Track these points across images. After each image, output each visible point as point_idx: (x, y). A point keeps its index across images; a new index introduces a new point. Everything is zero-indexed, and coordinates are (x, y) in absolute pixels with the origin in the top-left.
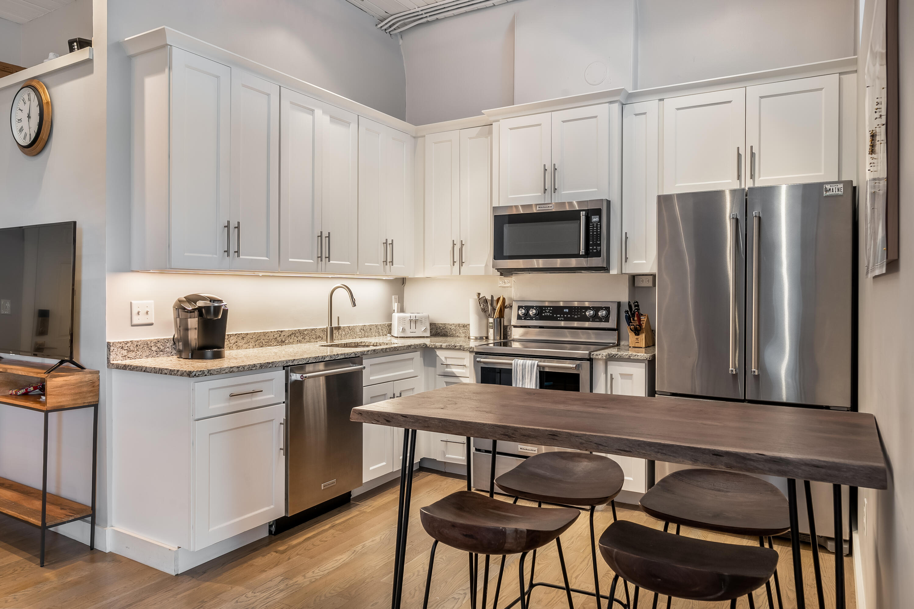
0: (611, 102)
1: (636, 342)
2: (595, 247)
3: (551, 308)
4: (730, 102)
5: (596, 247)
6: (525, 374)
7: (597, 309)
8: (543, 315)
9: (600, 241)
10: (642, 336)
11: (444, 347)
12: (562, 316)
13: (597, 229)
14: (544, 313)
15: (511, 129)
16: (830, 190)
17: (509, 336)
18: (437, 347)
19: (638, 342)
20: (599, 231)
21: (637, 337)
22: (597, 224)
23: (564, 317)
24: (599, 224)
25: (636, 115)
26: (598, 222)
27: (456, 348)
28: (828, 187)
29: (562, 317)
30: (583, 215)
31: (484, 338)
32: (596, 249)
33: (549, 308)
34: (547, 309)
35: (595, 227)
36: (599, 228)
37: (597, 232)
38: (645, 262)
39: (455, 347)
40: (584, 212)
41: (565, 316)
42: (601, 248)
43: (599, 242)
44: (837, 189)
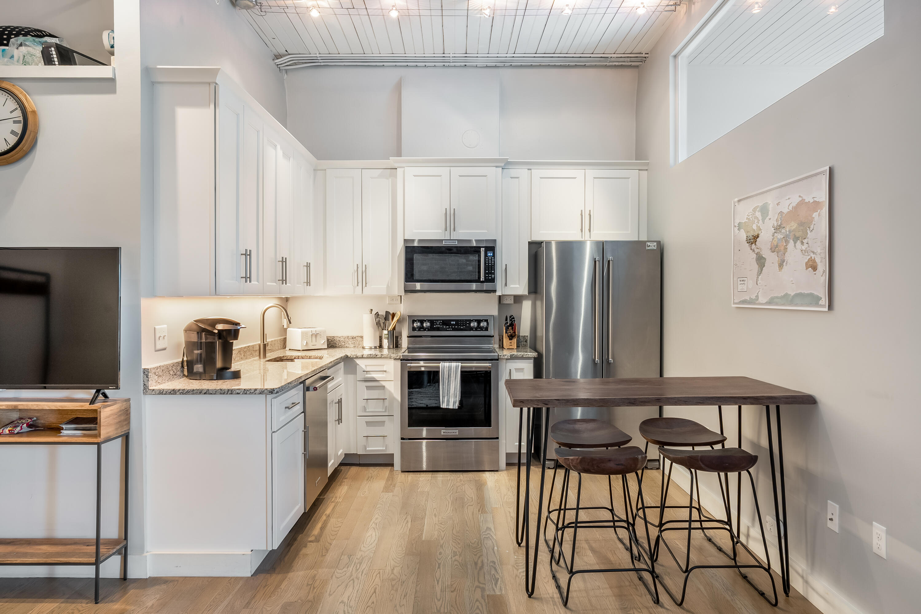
0: (497, 167)
1: (510, 345)
2: (490, 275)
3: (441, 321)
4: (575, 178)
5: (491, 275)
6: (451, 374)
7: (479, 322)
8: (435, 326)
9: (494, 270)
10: (515, 340)
11: (365, 357)
12: (450, 327)
13: (492, 262)
14: (435, 325)
15: (415, 176)
16: (650, 246)
17: (399, 345)
18: (358, 357)
19: (511, 345)
20: (493, 263)
21: (511, 341)
22: (491, 258)
23: (452, 328)
24: (493, 258)
25: (511, 178)
26: (492, 256)
27: (377, 357)
28: (649, 244)
30: (483, 251)
31: (378, 347)
32: (491, 277)
34: (438, 322)
35: (490, 260)
36: (493, 261)
37: (491, 264)
38: (519, 286)
40: (484, 249)
42: (495, 276)
43: (493, 272)
44: (653, 246)
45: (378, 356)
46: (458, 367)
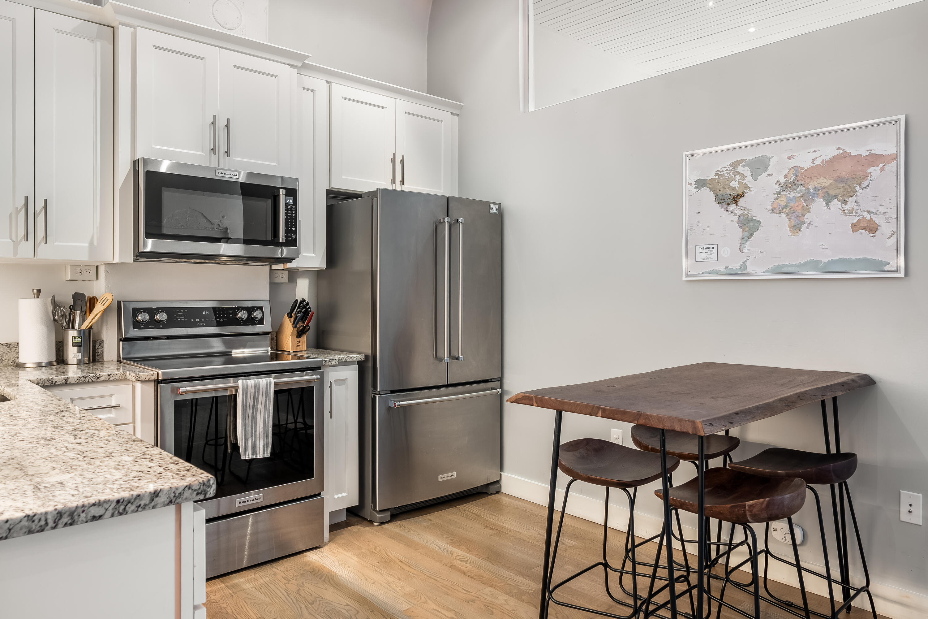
0: (292, 66)
1: (298, 346)
2: (289, 235)
3: (186, 311)
4: (384, 108)
5: (291, 235)
7: (250, 310)
8: (175, 319)
9: (296, 227)
10: (304, 339)
11: (73, 382)
12: (203, 320)
13: (292, 213)
14: (175, 317)
15: (155, 47)
16: (493, 208)
17: (98, 355)
18: (57, 383)
19: (300, 346)
20: (294, 215)
21: (299, 339)
22: (291, 207)
23: (205, 321)
24: (294, 207)
25: (305, 89)
26: (293, 205)
27: (99, 380)
28: (492, 206)
29: (203, 322)
30: (283, 194)
32: (291, 237)
33: (182, 311)
34: (180, 312)
35: (289, 210)
36: (294, 212)
37: (291, 216)
38: (314, 255)
39: (98, 378)
40: (284, 190)
41: (207, 320)
42: (296, 236)
43: (294, 229)
44: (494, 209)
45: (101, 379)
46: (270, 385)
